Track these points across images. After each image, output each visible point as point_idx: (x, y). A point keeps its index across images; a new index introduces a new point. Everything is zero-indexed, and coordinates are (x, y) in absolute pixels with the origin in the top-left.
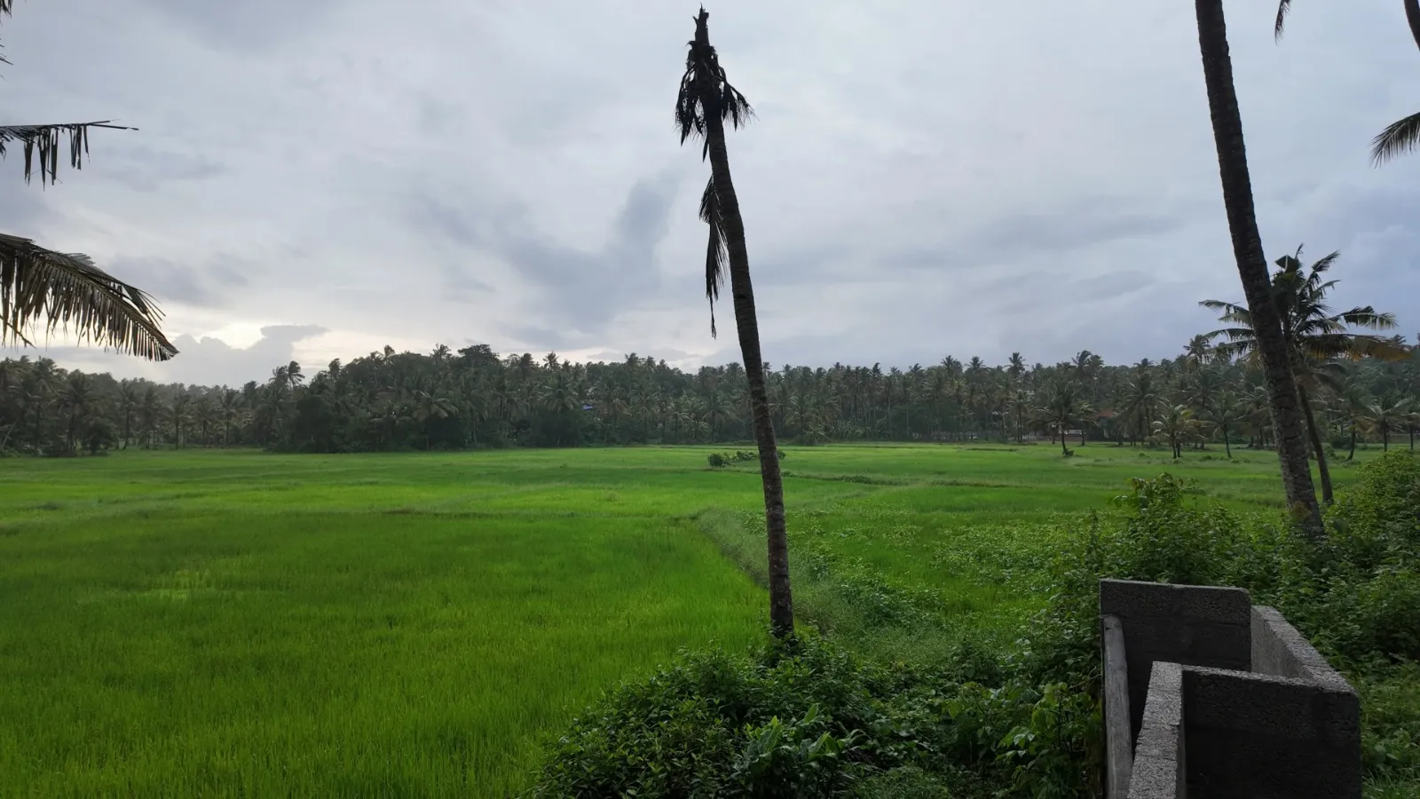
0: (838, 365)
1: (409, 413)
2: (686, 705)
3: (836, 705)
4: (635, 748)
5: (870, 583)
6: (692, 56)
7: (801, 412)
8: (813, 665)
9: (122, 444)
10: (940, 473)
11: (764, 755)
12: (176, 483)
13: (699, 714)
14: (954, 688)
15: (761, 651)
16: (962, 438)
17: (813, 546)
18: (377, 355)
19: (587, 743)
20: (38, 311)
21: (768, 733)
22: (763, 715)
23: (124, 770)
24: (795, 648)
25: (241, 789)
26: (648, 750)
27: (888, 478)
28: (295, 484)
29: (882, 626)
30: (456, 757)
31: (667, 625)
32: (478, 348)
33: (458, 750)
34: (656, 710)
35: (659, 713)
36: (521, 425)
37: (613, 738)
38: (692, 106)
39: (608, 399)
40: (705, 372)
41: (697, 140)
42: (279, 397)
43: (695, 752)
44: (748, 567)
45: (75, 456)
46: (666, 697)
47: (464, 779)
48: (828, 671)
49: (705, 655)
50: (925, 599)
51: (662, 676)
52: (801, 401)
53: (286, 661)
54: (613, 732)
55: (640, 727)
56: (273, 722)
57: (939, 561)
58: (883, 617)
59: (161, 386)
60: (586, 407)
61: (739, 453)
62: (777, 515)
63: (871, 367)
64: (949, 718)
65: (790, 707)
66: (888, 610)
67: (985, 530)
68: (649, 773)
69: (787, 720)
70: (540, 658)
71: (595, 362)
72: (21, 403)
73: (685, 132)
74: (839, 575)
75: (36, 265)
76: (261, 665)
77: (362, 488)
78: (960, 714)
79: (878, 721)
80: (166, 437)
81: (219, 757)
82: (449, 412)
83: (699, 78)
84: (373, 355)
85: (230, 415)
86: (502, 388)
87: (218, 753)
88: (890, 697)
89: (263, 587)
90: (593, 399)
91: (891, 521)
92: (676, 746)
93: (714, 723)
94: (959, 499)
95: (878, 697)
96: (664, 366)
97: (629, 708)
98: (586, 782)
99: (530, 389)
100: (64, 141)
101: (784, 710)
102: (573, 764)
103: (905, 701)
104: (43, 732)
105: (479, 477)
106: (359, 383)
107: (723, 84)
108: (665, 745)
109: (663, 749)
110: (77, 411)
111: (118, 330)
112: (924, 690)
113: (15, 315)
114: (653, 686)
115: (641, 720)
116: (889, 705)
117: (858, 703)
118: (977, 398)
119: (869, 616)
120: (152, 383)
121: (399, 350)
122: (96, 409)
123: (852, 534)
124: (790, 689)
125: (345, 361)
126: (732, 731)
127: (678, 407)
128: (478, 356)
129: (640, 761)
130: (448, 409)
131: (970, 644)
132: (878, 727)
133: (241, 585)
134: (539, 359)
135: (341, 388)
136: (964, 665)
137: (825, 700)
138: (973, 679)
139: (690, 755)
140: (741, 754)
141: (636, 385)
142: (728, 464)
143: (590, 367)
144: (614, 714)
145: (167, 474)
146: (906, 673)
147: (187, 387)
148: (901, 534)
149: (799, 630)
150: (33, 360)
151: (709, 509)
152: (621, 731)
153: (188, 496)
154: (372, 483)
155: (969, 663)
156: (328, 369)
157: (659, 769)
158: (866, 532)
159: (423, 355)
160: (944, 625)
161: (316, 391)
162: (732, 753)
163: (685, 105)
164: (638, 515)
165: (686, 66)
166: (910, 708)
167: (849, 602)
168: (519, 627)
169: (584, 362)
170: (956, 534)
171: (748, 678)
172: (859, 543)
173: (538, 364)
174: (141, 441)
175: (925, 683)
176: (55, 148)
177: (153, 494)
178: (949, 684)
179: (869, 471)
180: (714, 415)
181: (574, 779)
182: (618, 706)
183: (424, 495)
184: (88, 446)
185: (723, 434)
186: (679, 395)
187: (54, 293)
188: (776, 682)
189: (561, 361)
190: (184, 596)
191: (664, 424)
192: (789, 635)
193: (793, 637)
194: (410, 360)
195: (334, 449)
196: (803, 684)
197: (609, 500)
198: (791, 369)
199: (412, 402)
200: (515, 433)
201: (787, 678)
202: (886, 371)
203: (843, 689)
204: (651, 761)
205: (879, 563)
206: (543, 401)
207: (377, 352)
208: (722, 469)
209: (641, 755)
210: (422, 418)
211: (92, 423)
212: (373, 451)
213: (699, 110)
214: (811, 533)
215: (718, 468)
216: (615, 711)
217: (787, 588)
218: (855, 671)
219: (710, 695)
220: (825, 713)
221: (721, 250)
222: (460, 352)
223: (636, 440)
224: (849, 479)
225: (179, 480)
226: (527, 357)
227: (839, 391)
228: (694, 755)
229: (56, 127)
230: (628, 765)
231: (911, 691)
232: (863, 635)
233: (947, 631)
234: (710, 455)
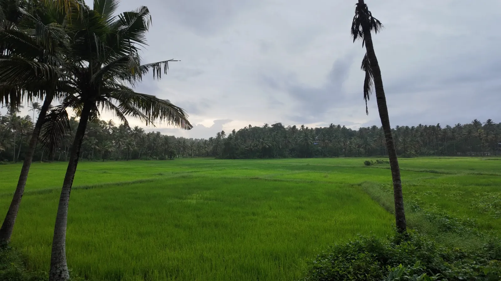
0: (420, 125)
1: (257, 146)
2: (362, 255)
3: (427, 262)
4: (342, 269)
5: (440, 214)
6: (357, 9)
7: (405, 144)
8: (416, 246)
9: (178, 156)
10: (473, 169)
11: (397, 278)
12: (191, 168)
13: (368, 259)
14: (485, 262)
15: (392, 237)
16: (482, 155)
17: (412, 198)
18: (246, 128)
19: (324, 264)
20: (157, 116)
21: (398, 270)
22: (395, 263)
23: (180, 253)
24: (408, 238)
25: (212, 264)
26: (347, 270)
27: (446, 171)
28: (224, 169)
29: (447, 232)
30: (277, 262)
31: (351, 225)
32: (278, 124)
33: (277, 260)
34: (350, 256)
35: (351, 257)
36: (292, 150)
37: (333, 264)
38: (358, 27)
39: (324, 141)
40: (361, 130)
41: (360, 40)
42: (219, 142)
43: (367, 273)
44: (383, 205)
45: (166, 160)
46: (353, 251)
47: (280, 271)
48: (423, 248)
49: (369, 237)
50: (468, 222)
51: (351, 243)
52: (404, 140)
53: (223, 224)
54: (333, 262)
55: (343, 261)
56: (220, 243)
57: (474, 207)
58: (447, 228)
59: (187, 139)
60: (315, 144)
61: (377, 161)
62: (398, 184)
63: (436, 125)
64: (483, 274)
65: (406, 261)
66: (449, 226)
67: (497, 194)
68: (348, 279)
69: (406, 265)
70: (303, 231)
71: (319, 127)
72: (153, 145)
73: (355, 37)
74: (425, 210)
75: (157, 103)
76: (216, 225)
77: (244, 170)
78: (489, 273)
79: (447, 271)
80: (189, 154)
81: (205, 253)
82: (269, 146)
83: (360, 16)
84: (245, 128)
85: (205, 148)
86: (285, 137)
87: (205, 251)
88: (453, 262)
89: (216, 200)
90: (317, 140)
91: (449, 189)
92: (358, 270)
93: (374, 263)
94: (482, 181)
95: (447, 261)
96: (345, 128)
97: (339, 253)
98: (324, 278)
99: (296, 137)
100: (162, 66)
101: (404, 262)
102: (319, 271)
103: (460, 265)
104: (160, 239)
105: (279, 167)
106: (241, 137)
107: (370, 17)
108: (354, 269)
109: (353, 270)
110: (166, 147)
111: (177, 121)
112: (469, 261)
113: (152, 118)
114: (348, 246)
115: (344, 258)
116: (453, 265)
117: (438, 263)
118: (490, 137)
119: (440, 228)
120: (185, 138)
121: (253, 126)
122: (171, 146)
123: (430, 194)
124: (406, 254)
125: (237, 130)
126: (382, 267)
127: (351, 143)
128: (278, 127)
129: (344, 273)
130: (268, 145)
131: (493, 243)
132: (448, 274)
133: (210, 199)
134: (299, 127)
135: (236, 139)
136: (490, 252)
137: (422, 260)
138: (495, 259)
139: (365, 274)
140: (386, 276)
141: (334, 135)
142: (373, 165)
143: (317, 129)
144: (333, 255)
145: (190, 165)
146: (460, 253)
147: (194, 139)
148: (454, 195)
149: (408, 231)
150: (155, 132)
151: (365, 182)
152: (336, 262)
153: (195, 172)
154: (246, 169)
155: (493, 251)
156: (232, 133)
157: (352, 278)
158: (437, 193)
159: (260, 127)
160: (478, 234)
161: (229, 140)
162: (382, 276)
163: (355, 27)
164: (336, 183)
165: (355, 13)
166: (463, 268)
167: (431, 221)
168: (295, 220)
169: (314, 128)
170: (482, 195)
171: (387, 247)
172: (434, 197)
173: (298, 129)
174: (182, 156)
175: (470, 258)
176: (160, 69)
177: (186, 171)
178: (483, 260)
179: (437, 168)
180: (366, 145)
181: (319, 277)
182: (334, 252)
183: (262, 173)
184: (169, 157)
185: (370, 153)
186: (351, 139)
187: (161, 111)
188: (400, 251)
189: (305, 128)
190: (195, 202)
191: (345, 150)
192: (405, 232)
193: (406, 233)
194: (256, 129)
195: (235, 158)
196: (412, 252)
197: (325, 177)
198: (399, 127)
199: (257, 143)
200: (291, 153)
201: (405, 249)
202: (443, 127)
203: (430, 256)
204: (349, 274)
205: (443, 206)
206: (300, 142)
207: (246, 127)
208: (370, 166)
209: (344, 271)
210: (260, 148)
211: (170, 150)
212: (246, 159)
213: (361, 29)
214: (411, 193)
215: (368, 166)
216: (333, 254)
217: (403, 214)
218: (435, 249)
219: (372, 252)
220: (423, 265)
221: (371, 81)
222: (272, 125)
223: (334, 155)
224: (427, 171)
225: (192, 167)
226: (294, 127)
227: (422, 135)
228: (366, 274)
229: (160, 63)
230: (339, 274)
231: (463, 260)
232: (437, 235)
233: (480, 237)
234: (365, 161)
